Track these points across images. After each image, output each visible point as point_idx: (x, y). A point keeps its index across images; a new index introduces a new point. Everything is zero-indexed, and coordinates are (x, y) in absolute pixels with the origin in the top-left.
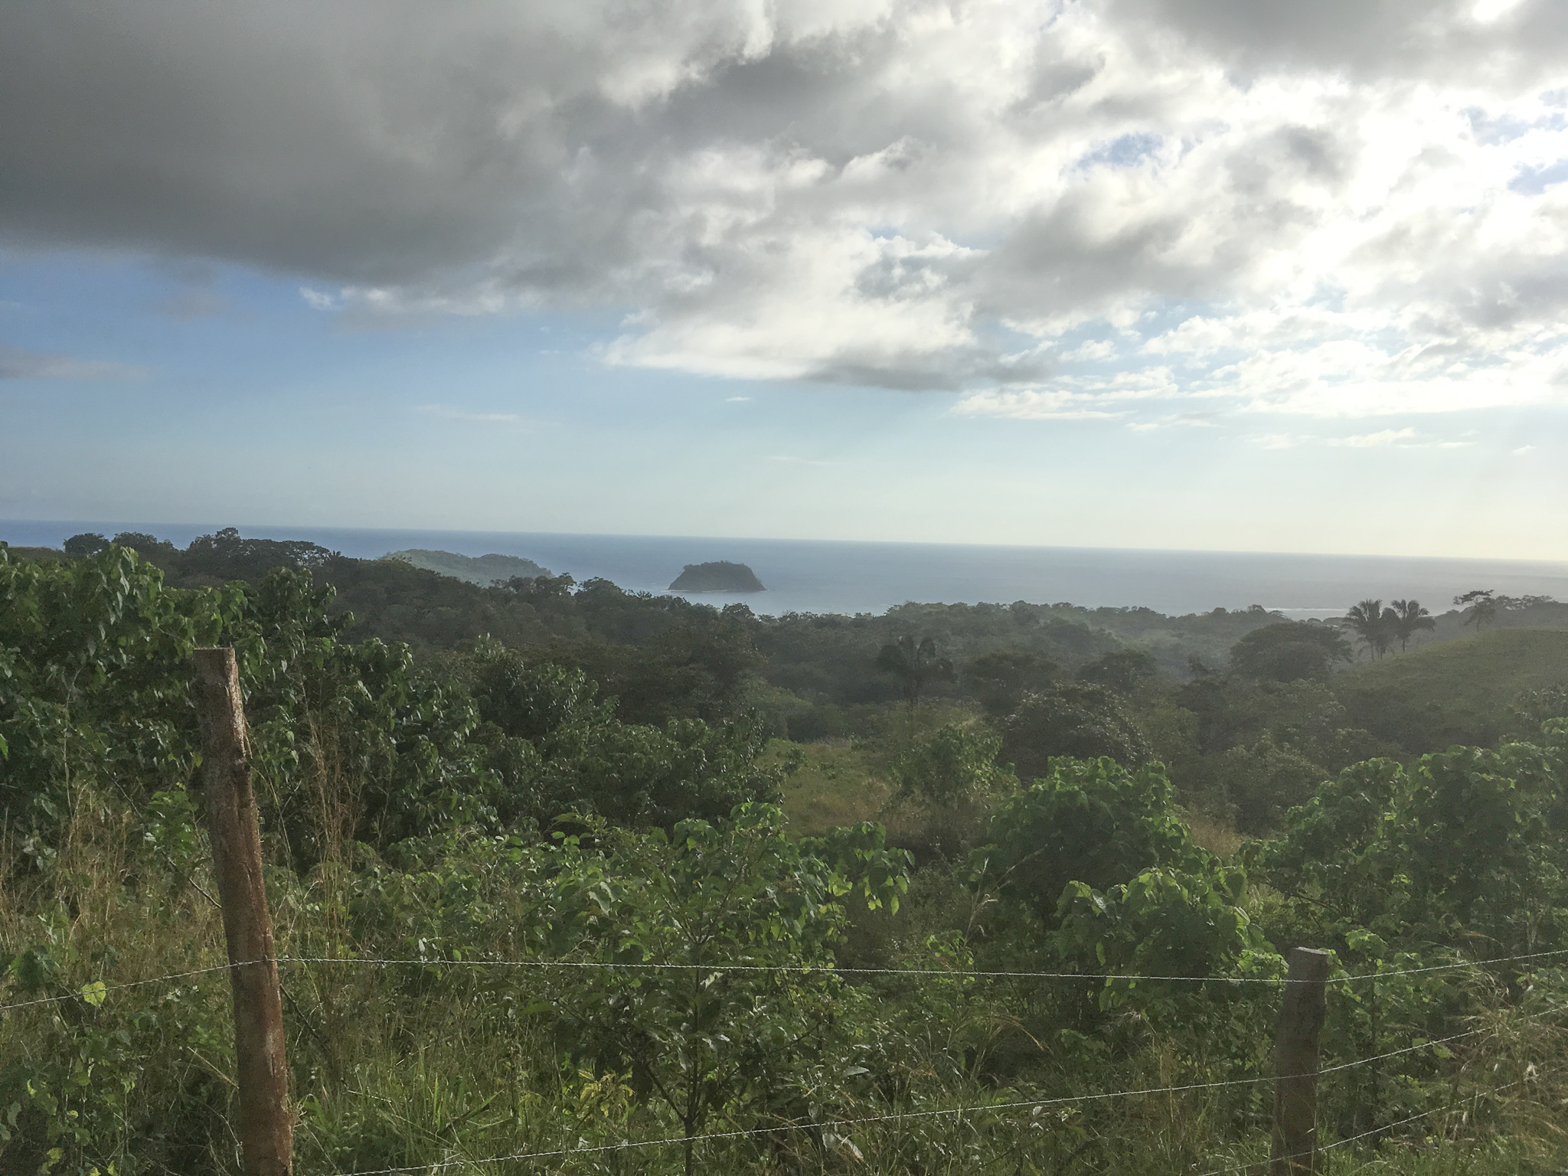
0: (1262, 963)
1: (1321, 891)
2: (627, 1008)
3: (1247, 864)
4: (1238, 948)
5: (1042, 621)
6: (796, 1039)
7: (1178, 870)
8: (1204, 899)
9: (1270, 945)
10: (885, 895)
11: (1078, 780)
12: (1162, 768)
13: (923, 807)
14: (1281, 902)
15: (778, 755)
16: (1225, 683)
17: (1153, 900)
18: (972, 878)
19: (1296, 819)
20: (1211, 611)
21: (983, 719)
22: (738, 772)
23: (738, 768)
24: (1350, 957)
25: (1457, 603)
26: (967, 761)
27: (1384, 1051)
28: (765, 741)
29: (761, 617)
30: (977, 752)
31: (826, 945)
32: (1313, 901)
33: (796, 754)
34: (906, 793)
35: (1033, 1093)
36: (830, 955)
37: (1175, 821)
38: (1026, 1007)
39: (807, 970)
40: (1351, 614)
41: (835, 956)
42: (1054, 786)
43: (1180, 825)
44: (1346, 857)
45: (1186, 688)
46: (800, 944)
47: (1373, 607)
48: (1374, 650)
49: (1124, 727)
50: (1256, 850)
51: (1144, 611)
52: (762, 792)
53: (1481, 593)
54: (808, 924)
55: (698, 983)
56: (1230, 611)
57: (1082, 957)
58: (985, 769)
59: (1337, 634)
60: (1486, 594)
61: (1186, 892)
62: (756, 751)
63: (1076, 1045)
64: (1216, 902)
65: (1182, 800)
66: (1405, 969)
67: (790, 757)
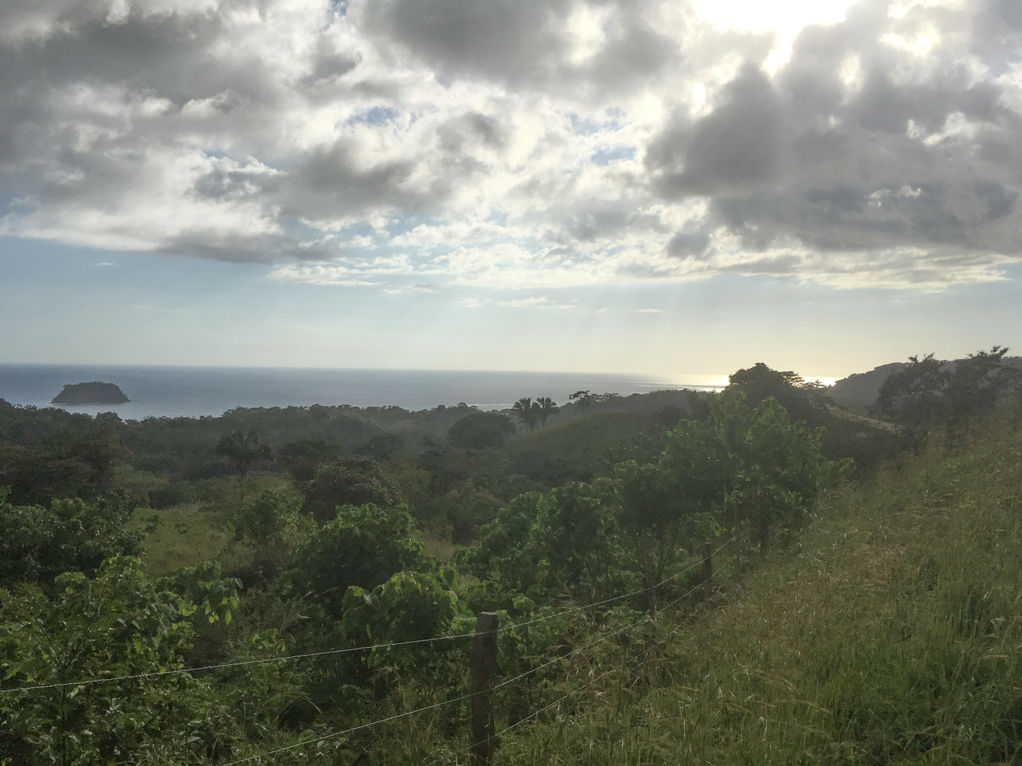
0: (465, 624)
1: (501, 575)
2: (5, 722)
3: (458, 563)
4: (451, 617)
5: (331, 417)
6: (144, 724)
7: (416, 572)
8: (431, 589)
9: (470, 611)
10: (220, 611)
11: (354, 520)
12: (406, 507)
13: (250, 547)
14: (479, 584)
15: (142, 519)
16: (444, 452)
17: (400, 593)
18: (285, 592)
19: (485, 532)
20: (436, 407)
21: (292, 484)
22: (109, 535)
23: (109, 532)
24: (515, 613)
25: (570, 398)
26: (281, 513)
27: (535, 667)
28: (131, 511)
29: (127, 421)
30: (288, 507)
31: (178, 652)
32: (496, 581)
33: (155, 519)
34: (238, 538)
35: (325, 731)
36: (181, 659)
37: (414, 541)
38: (321, 674)
39: (163, 671)
40: (515, 406)
41: (184, 659)
42: (338, 524)
43: (418, 543)
44: (513, 553)
45: (422, 456)
46: (157, 653)
47: (526, 402)
48: (528, 428)
49: (384, 483)
50: (463, 553)
51: (396, 408)
52: (129, 548)
53: (583, 392)
54: (164, 639)
55: (64, 696)
56: (447, 407)
57: (358, 636)
58: (293, 518)
59: (507, 419)
60: (586, 393)
61: (420, 585)
62: (124, 519)
63: (352, 694)
64: (438, 589)
65: (420, 527)
66: (545, 616)
67: (151, 520)
